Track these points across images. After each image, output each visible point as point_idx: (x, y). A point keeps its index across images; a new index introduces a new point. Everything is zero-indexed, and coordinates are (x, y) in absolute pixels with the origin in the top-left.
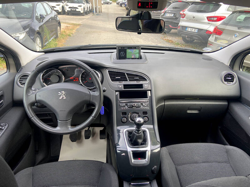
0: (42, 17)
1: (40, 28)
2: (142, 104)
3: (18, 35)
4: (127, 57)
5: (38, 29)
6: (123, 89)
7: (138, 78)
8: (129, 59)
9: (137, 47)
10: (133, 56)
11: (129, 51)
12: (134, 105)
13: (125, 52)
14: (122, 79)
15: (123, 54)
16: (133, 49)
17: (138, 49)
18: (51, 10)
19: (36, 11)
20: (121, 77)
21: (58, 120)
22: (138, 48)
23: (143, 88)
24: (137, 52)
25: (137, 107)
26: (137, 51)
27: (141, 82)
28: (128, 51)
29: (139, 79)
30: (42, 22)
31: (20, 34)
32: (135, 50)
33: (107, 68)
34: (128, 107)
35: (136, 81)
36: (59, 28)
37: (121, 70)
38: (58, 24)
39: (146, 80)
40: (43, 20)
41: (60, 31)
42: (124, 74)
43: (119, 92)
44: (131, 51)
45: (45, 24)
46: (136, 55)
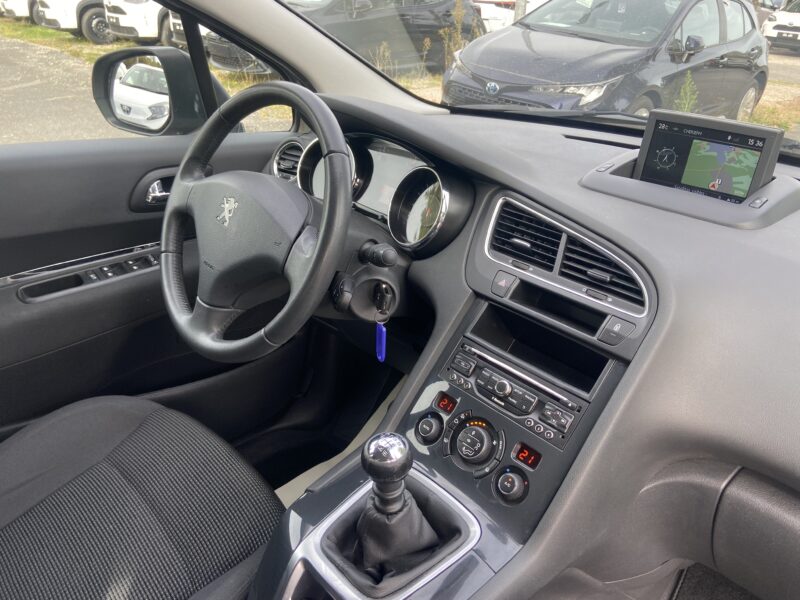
0: (695, 46)
1: (669, 79)
2: (541, 405)
3: (582, 91)
4: (683, 181)
5: (658, 82)
6: (507, 300)
7: (608, 278)
8: (691, 188)
9: (756, 139)
10: (717, 182)
11: (703, 152)
12: (501, 384)
13: (684, 152)
14: (534, 254)
15: (671, 158)
16: (731, 143)
17: (754, 148)
18: (749, 27)
19: (681, 24)
20: (533, 244)
21: (198, 298)
22: (760, 144)
23: (592, 333)
24: (746, 163)
25: (509, 407)
26: (750, 159)
28: (702, 149)
30: (687, 60)
31: (590, 87)
32: (738, 154)
33: (504, 187)
34: (478, 385)
35: (585, 288)
36: (751, 93)
37: (556, 216)
38: (755, 81)
39: (642, 304)
40: (692, 55)
41: (752, 104)
42: (556, 233)
43: (485, 305)
44: (715, 154)
45: (695, 70)
46: (735, 179)
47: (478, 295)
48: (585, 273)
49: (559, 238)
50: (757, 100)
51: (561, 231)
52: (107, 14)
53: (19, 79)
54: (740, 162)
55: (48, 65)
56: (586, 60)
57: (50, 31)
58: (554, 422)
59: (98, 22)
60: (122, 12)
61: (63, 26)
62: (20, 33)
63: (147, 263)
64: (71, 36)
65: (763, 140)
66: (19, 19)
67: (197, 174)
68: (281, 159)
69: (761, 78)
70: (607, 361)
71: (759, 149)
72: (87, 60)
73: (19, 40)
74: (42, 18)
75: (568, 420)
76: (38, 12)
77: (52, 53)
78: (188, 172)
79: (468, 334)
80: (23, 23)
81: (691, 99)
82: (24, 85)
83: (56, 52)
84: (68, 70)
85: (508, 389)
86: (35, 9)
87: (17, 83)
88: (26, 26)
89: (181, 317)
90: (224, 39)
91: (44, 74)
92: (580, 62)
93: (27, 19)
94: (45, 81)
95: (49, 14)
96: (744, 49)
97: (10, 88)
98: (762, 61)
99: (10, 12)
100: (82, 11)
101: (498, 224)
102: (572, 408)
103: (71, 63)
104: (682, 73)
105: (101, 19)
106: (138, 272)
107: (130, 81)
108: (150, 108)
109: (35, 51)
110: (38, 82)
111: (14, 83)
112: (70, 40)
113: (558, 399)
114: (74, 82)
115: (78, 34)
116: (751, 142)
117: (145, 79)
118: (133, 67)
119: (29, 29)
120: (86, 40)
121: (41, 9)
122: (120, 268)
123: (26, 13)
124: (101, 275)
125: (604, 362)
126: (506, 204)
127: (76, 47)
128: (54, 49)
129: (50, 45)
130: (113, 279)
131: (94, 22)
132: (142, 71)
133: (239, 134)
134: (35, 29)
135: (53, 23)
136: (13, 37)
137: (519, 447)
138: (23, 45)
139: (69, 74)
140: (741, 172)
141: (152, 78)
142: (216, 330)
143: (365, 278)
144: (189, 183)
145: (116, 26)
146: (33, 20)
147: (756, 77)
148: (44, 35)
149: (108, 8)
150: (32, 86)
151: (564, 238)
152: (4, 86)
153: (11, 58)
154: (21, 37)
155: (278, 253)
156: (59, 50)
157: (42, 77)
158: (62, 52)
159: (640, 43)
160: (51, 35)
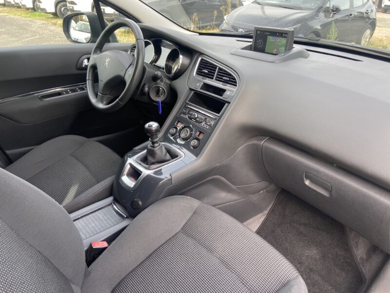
0: (336, 9)
4: (266, 51)
6: (199, 90)
7: (228, 79)
9: (285, 34)
12: (195, 115)
13: (265, 41)
14: (208, 74)
15: (262, 43)
16: (278, 36)
20: (209, 72)
21: (99, 93)
22: (286, 36)
23: (222, 96)
24: (283, 42)
25: (197, 121)
27: (227, 87)
28: (270, 39)
29: (229, 81)
30: (333, 17)
32: (280, 40)
33: (201, 54)
34: (189, 117)
35: (222, 83)
36: (368, 32)
37: (217, 62)
38: (370, 26)
39: (236, 86)
40: (335, 14)
41: (369, 36)
42: (215, 67)
43: (193, 92)
44: (273, 40)
45: (336, 21)
46: (280, 49)
47: (191, 90)
48: (222, 79)
49: (216, 68)
50: (372, 35)
51: (217, 66)
52: (68, 5)
53: (29, 35)
54: (281, 42)
55: (41, 29)
56: (284, 17)
57: (43, 14)
58: (208, 124)
59: (64, 9)
60: (75, 4)
61: (48, 11)
62: (29, 15)
63: (84, 89)
64: (52, 16)
65: (287, 34)
66: (28, 9)
67: (98, 53)
68: (131, 51)
69: (373, 24)
70: (225, 104)
71: (286, 37)
72: (60, 26)
73: (29, 19)
74: (39, 8)
75: (212, 123)
76: (37, 5)
77: (44, 24)
78: (95, 52)
79: (187, 102)
80: (30, 10)
81: (335, 35)
82: (31, 38)
83: (45, 23)
84: (51, 31)
85: (196, 116)
86: (35, 4)
87: (29, 37)
88: (31, 12)
89: (93, 100)
90: (121, 15)
91: (41, 33)
92: (281, 19)
93: (32, 9)
94: (41, 36)
95: (42, 6)
96: (363, 10)
97: (26, 40)
98: (372, 16)
99: (24, 6)
100: (56, 5)
101: (199, 66)
102: (214, 119)
103: (53, 28)
104: (330, 23)
105: (65, 7)
106: (80, 92)
107: (77, 29)
108: (85, 39)
109: (36, 23)
110: (38, 37)
111: (27, 37)
112: (51, 18)
113: (210, 117)
114: (54, 36)
115: (55, 15)
116: (284, 35)
117: (83, 28)
118: (78, 23)
119: (33, 13)
120: (59, 18)
121: (38, 3)
122: (73, 91)
123: (31, 6)
124: (67, 92)
125: (224, 104)
126: (202, 59)
127: (54, 21)
128: (44, 22)
129: (43, 20)
130: (71, 94)
131: (63, 9)
132: (82, 24)
133: (117, 43)
134: (35, 13)
135: (44, 10)
136: (26, 17)
137: (199, 133)
138: (31, 20)
139: (52, 33)
140: (282, 46)
141: (85, 27)
142: (105, 102)
143: (155, 86)
144: (96, 56)
145: (72, 10)
146: (34, 9)
147: (370, 24)
148: (40, 16)
149: (68, 2)
150: (35, 39)
151: (218, 68)
152: (23, 39)
153: (25, 27)
154: (29, 17)
155: (122, 74)
156: (47, 22)
157: (40, 35)
158: (48, 23)
159: (309, 9)
160: (43, 16)
